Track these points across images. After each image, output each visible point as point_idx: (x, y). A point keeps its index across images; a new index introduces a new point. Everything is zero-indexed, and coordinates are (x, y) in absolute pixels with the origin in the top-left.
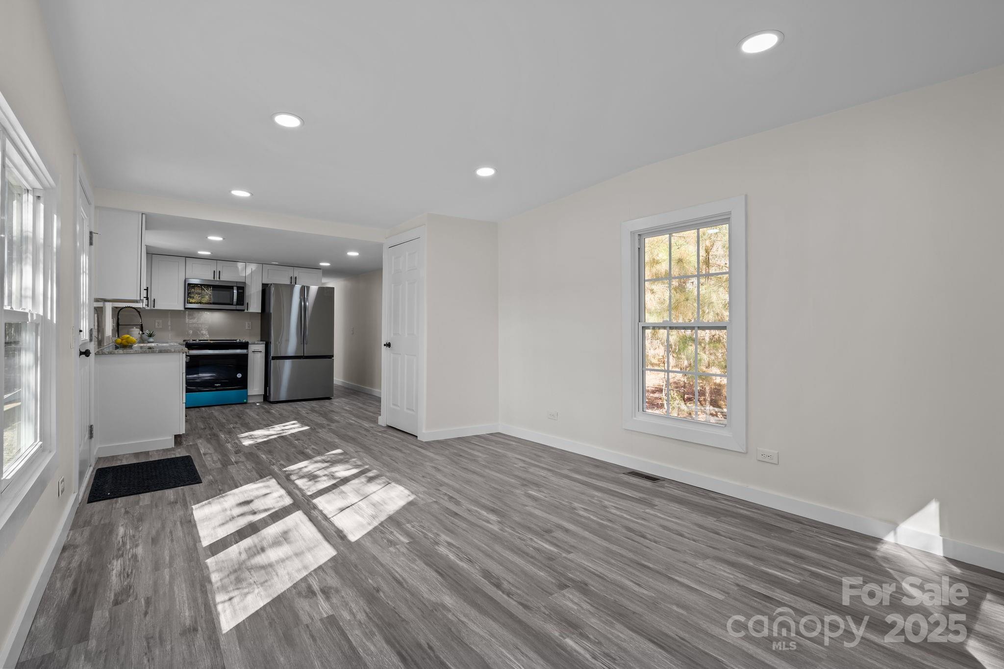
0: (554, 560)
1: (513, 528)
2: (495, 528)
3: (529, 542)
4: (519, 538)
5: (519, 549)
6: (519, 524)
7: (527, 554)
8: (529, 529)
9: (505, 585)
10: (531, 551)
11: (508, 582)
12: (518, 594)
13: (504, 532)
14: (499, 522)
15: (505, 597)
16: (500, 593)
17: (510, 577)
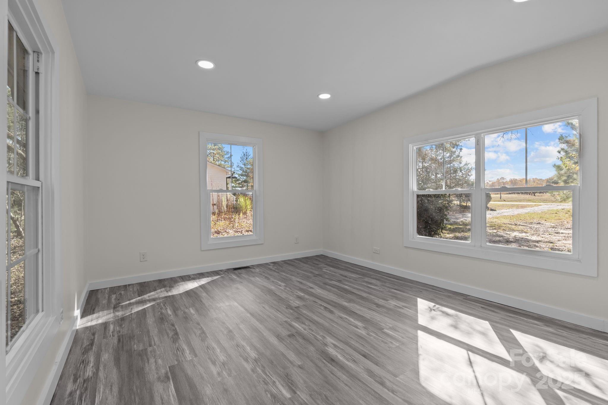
0: (296, 318)
1: (316, 339)
2: (329, 340)
3: (307, 327)
4: (312, 331)
5: (314, 323)
6: (311, 343)
7: (310, 321)
8: (304, 338)
9: (322, 308)
10: (307, 323)
11: (321, 309)
12: (318, 305)
13: (323, 336)
14: (326, 345)
15: (323, 304)
16: (325, 306)
17: (320, 311)
